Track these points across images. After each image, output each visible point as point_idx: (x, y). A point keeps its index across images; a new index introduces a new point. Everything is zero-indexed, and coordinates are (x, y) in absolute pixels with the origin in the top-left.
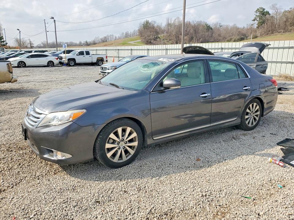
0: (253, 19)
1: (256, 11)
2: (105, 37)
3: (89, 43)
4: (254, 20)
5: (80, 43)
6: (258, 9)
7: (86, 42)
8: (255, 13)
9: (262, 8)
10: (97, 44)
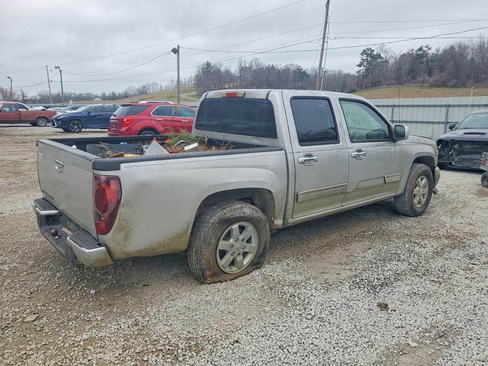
0: (358, 64)
1: (362, 53)
2: (144, 87)
3: (117, 95)
4: (359, 66)
5: (104, 95)
6: (364, 51)
7: (113, 94)
8: (361, 56)
9: (368, 49)
10: (130, 96)
